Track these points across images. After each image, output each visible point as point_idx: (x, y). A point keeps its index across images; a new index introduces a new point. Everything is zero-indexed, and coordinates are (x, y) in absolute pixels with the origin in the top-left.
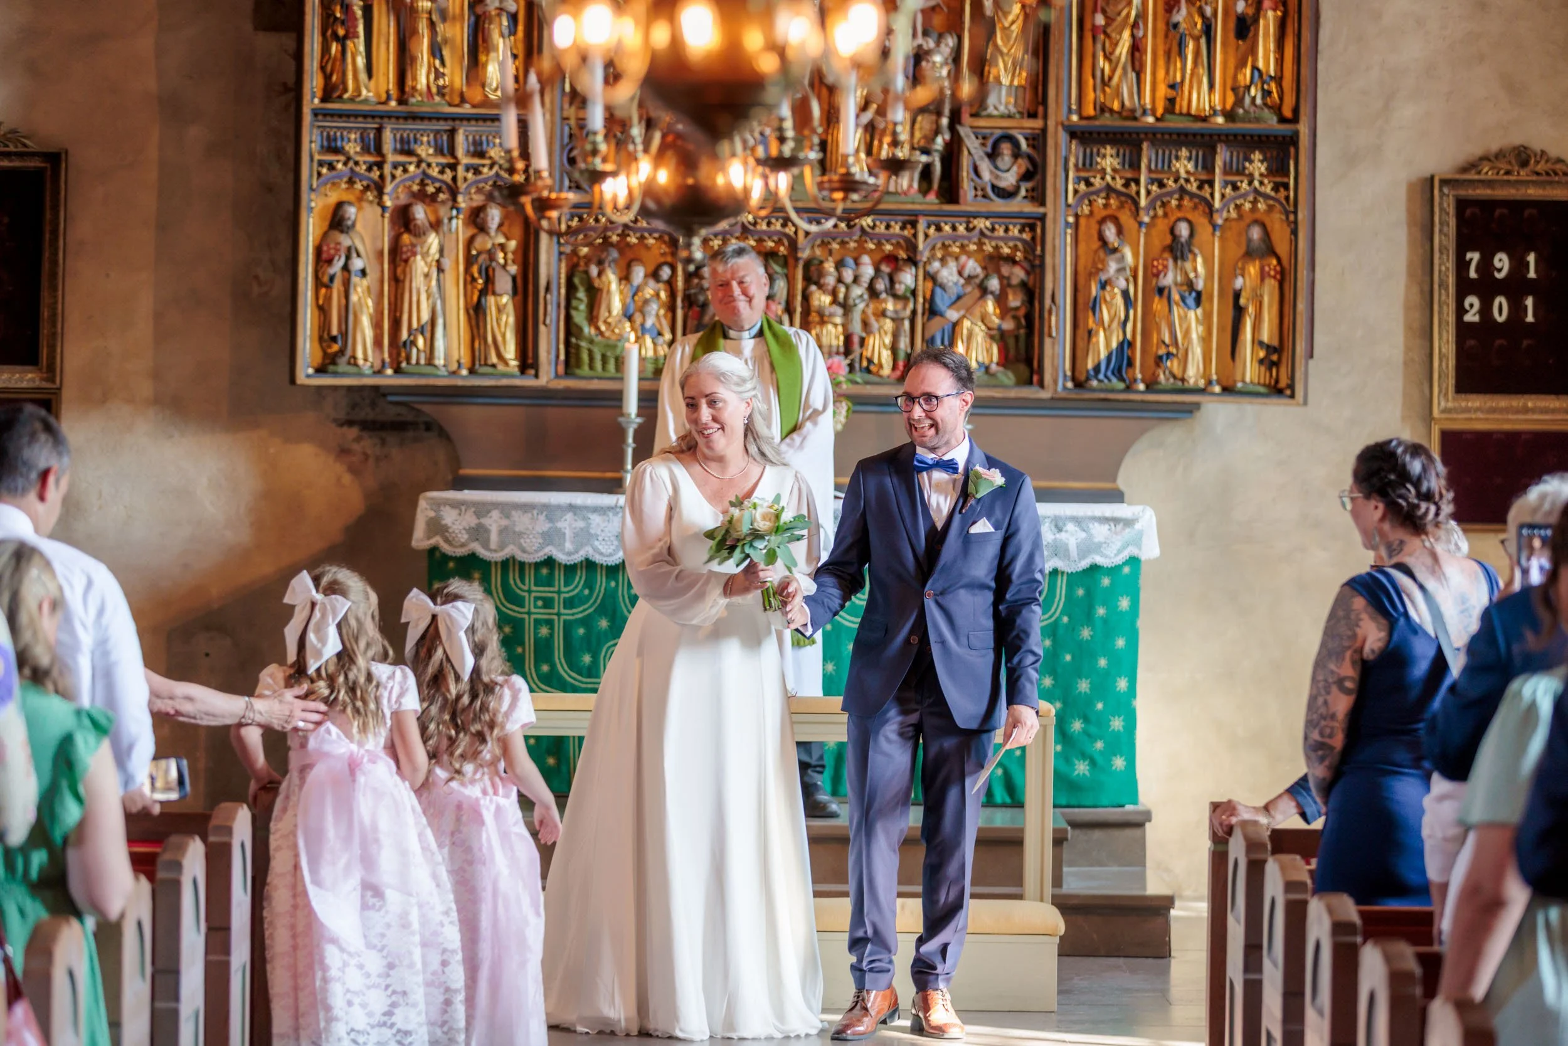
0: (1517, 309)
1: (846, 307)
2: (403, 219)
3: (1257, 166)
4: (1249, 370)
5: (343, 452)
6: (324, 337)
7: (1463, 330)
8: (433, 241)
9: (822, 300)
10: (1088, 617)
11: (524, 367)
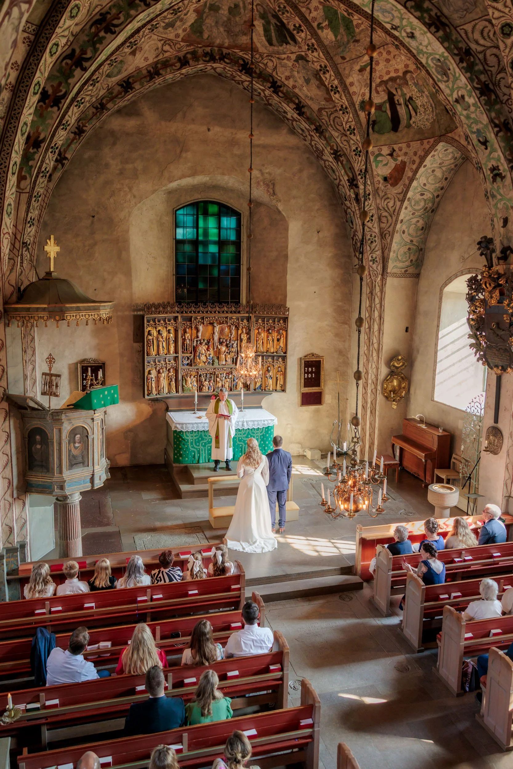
0: (312, 375)
1: (222, 381)
2: (159, 372)
3: (280, 360)
4: (278, 388)
5: (149, 404)
6: (148, 390)
7: (305, 379)
8: (163, 374)
9: (218, 379)
10: (268, 433)
11: (176, 392)
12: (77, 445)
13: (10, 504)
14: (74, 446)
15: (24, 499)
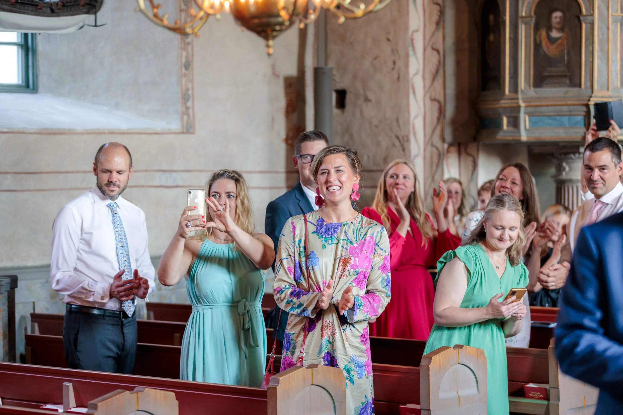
12: (555, 34)
13: (439, 155)
14: (548, 36)
15: (474, 153)
